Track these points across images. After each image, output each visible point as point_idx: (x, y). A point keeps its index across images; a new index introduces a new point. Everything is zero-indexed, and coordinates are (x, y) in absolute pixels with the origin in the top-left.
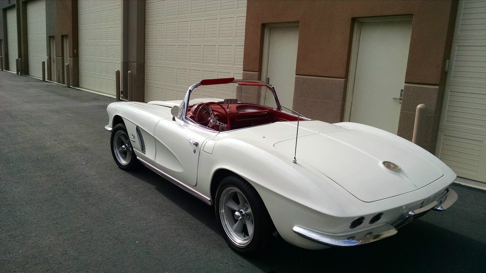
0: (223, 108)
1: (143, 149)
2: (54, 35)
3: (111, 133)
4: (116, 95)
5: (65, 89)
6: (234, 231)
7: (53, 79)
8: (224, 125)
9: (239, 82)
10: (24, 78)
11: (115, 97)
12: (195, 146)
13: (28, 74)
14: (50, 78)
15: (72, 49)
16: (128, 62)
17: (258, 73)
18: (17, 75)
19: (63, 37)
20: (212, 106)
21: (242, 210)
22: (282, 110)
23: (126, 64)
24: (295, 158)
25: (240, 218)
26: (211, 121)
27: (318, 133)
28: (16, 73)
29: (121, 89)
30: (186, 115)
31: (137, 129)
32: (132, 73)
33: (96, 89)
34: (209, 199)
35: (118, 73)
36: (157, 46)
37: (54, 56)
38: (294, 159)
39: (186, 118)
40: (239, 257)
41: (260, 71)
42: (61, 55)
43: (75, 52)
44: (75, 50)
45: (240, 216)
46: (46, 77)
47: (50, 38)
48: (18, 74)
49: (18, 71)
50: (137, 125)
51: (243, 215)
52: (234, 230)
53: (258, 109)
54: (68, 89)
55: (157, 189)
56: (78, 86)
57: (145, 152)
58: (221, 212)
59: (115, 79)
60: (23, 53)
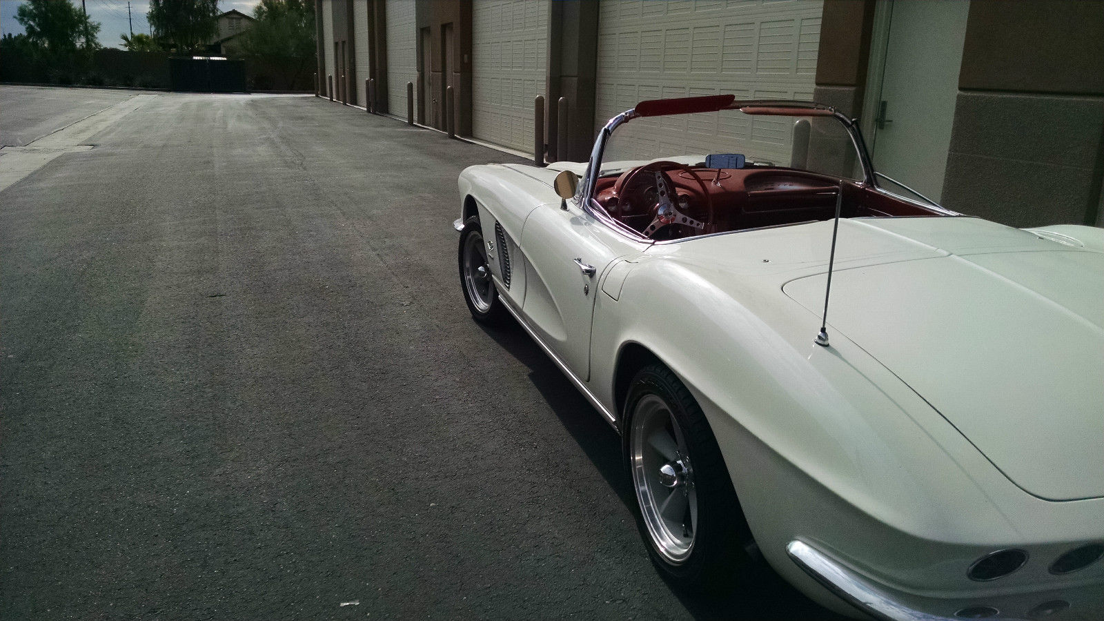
0: (697, 178)
1: (506, 278)
2: (427, 26)
3: (459, 236)
4: (534, 152)
5: (444, 141)
6: (663, 516)
7: (427, 121)
8: (698, 225)
9: (750, 106)
10: (377, 119)
11: (533, 159)
12: (587, 277)
13: (388, 113)
14: (422, 120)
15: (459, 53)
16: (561, 76)
17: (853, 89)
18: (367, 114)
19: (444, 27)
20: (673, 175)
21: (680, 462)
22: (879, 187)
23: (556, 82)
24: (823, 330)
25: (675, 483)
26: (660, 212)
27: (946, 253)
28: (366, 109)
29: (546, 141)
30: (591, 196)
31: (496, 228)
32: (566, 102)
33: (503, 141)
34: (614, 420)
35: (539, 102)
36: (622, 36)
37: (428, 73)
38: (820, 333)
39: (591, 203)
40: (664, 589)
41: (861, 82)
42: (439, 67)
43: (466, 60)
44: (466, 56)
45: (673, 479)
46: (415, 117)
47: (423, 32)
48: (369, 111)
49: (368, 107)
50: (498, 219)
51: (681, 477)
52: (662, 511)
53: (811, 185)
54: (450, 141)
55: (531, 376)
56: (471, 135)
57: (509, 284)
58: (634, 459)
59: (533, 117)
60: (377, 67)
